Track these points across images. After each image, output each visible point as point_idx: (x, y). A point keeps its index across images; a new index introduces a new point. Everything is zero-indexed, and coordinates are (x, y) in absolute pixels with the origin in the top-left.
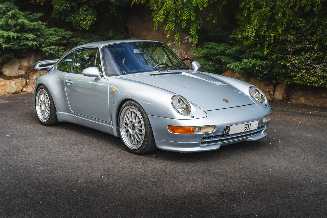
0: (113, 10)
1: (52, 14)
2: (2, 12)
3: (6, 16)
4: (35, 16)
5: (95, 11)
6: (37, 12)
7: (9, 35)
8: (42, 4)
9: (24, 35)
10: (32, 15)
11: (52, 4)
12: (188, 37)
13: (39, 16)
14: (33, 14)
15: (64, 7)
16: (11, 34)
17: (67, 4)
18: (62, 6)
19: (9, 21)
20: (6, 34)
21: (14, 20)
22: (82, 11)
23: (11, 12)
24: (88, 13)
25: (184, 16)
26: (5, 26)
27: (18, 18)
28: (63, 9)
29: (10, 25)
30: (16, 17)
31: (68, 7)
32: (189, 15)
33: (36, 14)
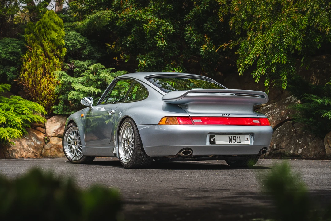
0: (205, 67)
1: (137, 71)
2: (83, 69)
3: (88, 71)
4: (118, 74)
6: (121, 70)
7: (89, 90)
8: (126, 61)
10: (115, 73)
11: (137, 59)
12: (291, 97)
13: (122, 74)
14: (117, 72)
15: (150, 62)
16: (92, 89)
17: (153, 59)
18: (148, 61)
19: (91, 75)
20: (86, 89)
21: (96, 74)
22: (169, 66)
23: (93, 65)
24: (176, 69)
25: (273, 60)
26: (86, 82)
27: (99, 72)
28: (148, 64)
29: (91, 80)
30: (98, 72)
31: (154, 62)
32: (279, 59)
33: (119, 71)
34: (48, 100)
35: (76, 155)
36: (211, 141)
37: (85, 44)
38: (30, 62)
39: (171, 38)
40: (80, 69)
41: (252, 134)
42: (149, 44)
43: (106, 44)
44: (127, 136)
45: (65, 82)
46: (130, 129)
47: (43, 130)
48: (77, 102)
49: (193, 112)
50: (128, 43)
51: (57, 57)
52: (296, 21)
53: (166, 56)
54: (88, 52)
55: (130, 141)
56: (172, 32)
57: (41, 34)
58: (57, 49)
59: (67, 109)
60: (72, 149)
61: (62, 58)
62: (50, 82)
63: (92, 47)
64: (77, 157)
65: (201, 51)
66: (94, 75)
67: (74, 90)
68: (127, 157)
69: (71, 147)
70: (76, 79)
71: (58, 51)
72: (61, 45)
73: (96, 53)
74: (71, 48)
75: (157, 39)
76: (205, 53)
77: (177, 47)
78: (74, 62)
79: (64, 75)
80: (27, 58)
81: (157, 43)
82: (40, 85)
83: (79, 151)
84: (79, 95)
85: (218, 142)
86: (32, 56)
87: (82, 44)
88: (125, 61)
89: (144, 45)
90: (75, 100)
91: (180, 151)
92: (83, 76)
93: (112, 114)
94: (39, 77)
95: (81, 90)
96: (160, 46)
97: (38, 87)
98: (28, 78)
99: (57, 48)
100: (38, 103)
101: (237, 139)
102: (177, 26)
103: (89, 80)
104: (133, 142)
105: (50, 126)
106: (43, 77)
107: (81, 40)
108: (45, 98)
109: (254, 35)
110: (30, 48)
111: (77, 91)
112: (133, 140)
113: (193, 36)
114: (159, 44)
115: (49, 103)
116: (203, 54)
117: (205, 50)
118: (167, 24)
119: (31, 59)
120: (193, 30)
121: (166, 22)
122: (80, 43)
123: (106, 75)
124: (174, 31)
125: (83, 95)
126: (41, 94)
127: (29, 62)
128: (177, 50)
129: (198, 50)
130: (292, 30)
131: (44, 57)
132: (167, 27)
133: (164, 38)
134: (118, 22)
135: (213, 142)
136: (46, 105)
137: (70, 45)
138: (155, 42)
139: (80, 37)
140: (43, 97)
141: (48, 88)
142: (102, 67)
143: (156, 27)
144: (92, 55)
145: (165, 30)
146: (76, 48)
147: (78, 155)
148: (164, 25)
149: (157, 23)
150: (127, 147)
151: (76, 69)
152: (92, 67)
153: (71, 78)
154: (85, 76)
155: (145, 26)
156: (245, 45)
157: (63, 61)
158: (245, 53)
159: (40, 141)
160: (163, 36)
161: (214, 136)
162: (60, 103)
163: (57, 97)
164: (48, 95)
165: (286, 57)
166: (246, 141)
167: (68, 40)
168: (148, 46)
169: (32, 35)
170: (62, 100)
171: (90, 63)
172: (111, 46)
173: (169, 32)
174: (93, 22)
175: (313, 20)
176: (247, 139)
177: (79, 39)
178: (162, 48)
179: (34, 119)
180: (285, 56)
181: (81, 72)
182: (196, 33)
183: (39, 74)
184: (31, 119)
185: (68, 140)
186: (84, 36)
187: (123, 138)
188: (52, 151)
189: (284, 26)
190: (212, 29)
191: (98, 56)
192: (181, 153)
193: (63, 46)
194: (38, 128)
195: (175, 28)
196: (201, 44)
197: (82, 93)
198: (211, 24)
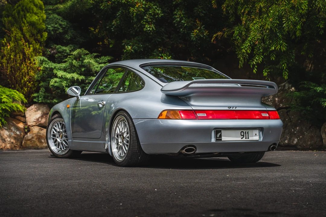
1: (122, 56)
2: (66, 54)
3: (71, 56)
4: (102, 60)
5: (173, 54)
6: (105, 56)
7: (73, 77)
8: (111, 46)
9: (89, 79)
10: (99, 58)
11: (123, 44)
13: (106, 59)
14: (101, 57)
15: (137, 48)
16: (75, 76)
17: (140, 44)
18: (134, 46)
19: (74, 61)
20: (69, 76)
21: (79, 60)
22: (157, 52)
23: (76, 51)
24: (164, 54)
25: (272, 47)
26: (69, 68)
27: (83, 58)
28: (135, 50)
29: (74, 66)
30: (81, 58)
31: (141, 48)
32: (279, 46)
33: (103, 57)
34: (29, 88)
35: (61, 149)
36: (217, 137)
37: (67, 28)
38: (9, 47)
39: (159, 22)
40: (62, 55)
41: (261, 129)
42: (136, 29)
43: (89, 28)
44: (121, 131)
45: (47, 68)
46: (124, 123)
47: (22, 119)
48: (59, 89)
49: (196, 104)
50: (112, 27)
51: (37, 42)
52: (295, 5)
53: (154, 41)
54: (71, 36)
55: (125, 136)
56: (160, 16)
57: (20, 17)
58: (37, 34)
59: (48, 96)
60: (57, 143)
61: (42, 42)
62: (30, 68)
63: (74, 31)
64: (63, 151)
65: (192, 36)
66: (78, 61)
67: (56, 76)
68: (121, 154)
69: (56, 140)
70: (58, 65)
71: (39, 35)
72: (42, 29)
73: (78, 38)
74: (52, 32)
75: (145, 23)
76: (196, 38)
77: (165, 31)
78: (56, 47)
79: (45, 61)
80: (5, 43)
81: (145, 27)
82: (19, 71)
83: (64, 144)
84: (62, 82)
85: (224, 139)
86: (11, 41)
87: (63, 28)
88: (109, 46)
89: (131, 29)
90: (57, 88)
91: (183, 149)
92: (66, 62)
93: (103, 105)
94: (18, 63)
95: (63, 77)
96: (147, 31)
97: (18, 74)
98: (6, 64)
99: (37, 32)
100: (18, 90)
101: (245, 134)
102: (165, 9)
103: (71, 67)
104: (128, 137)
105: (30, 115)
106: (22, 63)
107: (63, 23)
108: (25, 85)
109: (249, 19)
110: (8, 32)
111: (59, 78)
112: (128, 135)
113: (183, 20)
114: (147, 28)
115: (30, 91)
116: (194, 40)
117: (196, 35)
118: (155, 8)
119: (9, 44)
120: (183, 14)
121: (154, 5)
122: (62, 27)
123: (91, 61)
124: (163, 14)
125: (65, 82)
126: (21, 81)
127: (7, 47)
128: (165, 35)
129: (189, 34)
130: (292, 14)
131: (24, 41)
132: (155, 10)
133: (152, 22)
134: (102, 5)
135: (219, 139)
136: (26, 92)
137: (51, 29)
138: (143, 26)
139: (62, 21)
140: (23, 84)
141: (28, 75)
142: (86, 52)
143: (143, 10)
144: (74, 40)
145: (152, 14)
146: (58, 32)
147: (64, 149)
148: (151, 8)
149: (144, 6)
150: (121, 142)
151: (58, 55)
152: (75, 53)
153: (53, 64)
154: (68, 62)
155: (132, 9)
156: (240, 29)
157: (43, 45)
158: (238, 38)
159: (20, 132)
160: (150, 20)
161: (220, 131)
162: (41, 90)
163: (38, 85)
164: (28, 83)
165: (285, 44)
166: (255, 137)
167: (49, 24)
168: (134, 31)
169: (10, 18)
170: (43, 87)
171: (72, 48)
172: (95, 31)
173: (157, 16)
174: (76, 5)
175: (314, 4)
176: (256, 134)
177: (61, 23)
178: (150, 33)
179: (13, 108)
180: (284, 42)
181: (63, 57)
182: (186, 18)
183: (18, 60)
184: (10, 108)
185: (52, 133)
186: (66, 20)
187: (116, 133)
188: (32, 142)
189: (284, 10)
190: (203, 13)
191: (81, 41)
192: (183, 151)
193: (43, 30)
194: (17, 117)
195: (163, 12)
196: (191, 29)
197: (64, 80)
198: (202, 8)
